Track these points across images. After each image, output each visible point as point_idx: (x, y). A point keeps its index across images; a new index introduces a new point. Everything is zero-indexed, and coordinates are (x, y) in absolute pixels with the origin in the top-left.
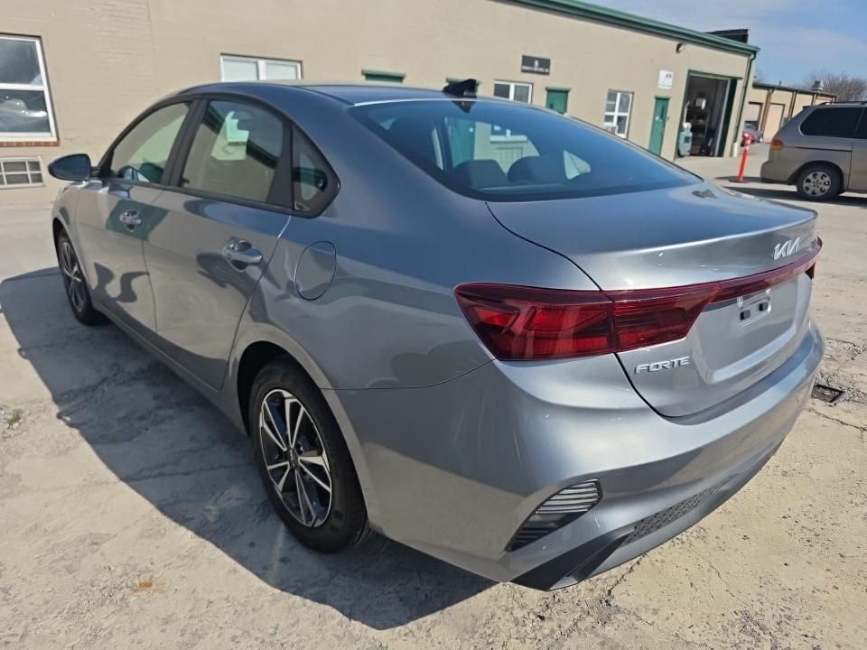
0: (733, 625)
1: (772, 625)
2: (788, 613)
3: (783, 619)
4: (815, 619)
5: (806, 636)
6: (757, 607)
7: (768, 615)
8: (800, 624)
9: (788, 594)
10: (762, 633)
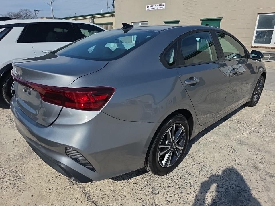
0: (22, 174)
1: (15, 182)
2: (16, 187)
3: (15, 186)
4: (9, 193)
5: (6, 188)
6: (23, 181)
7: (19, 183)
8: (11, 188)
9: (22, 191)
10: (15, 179)
